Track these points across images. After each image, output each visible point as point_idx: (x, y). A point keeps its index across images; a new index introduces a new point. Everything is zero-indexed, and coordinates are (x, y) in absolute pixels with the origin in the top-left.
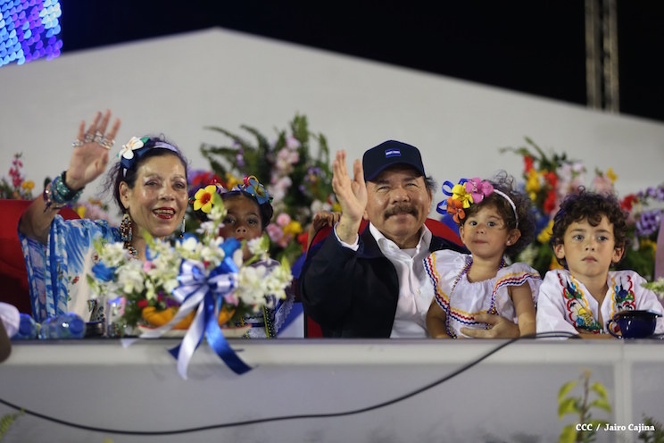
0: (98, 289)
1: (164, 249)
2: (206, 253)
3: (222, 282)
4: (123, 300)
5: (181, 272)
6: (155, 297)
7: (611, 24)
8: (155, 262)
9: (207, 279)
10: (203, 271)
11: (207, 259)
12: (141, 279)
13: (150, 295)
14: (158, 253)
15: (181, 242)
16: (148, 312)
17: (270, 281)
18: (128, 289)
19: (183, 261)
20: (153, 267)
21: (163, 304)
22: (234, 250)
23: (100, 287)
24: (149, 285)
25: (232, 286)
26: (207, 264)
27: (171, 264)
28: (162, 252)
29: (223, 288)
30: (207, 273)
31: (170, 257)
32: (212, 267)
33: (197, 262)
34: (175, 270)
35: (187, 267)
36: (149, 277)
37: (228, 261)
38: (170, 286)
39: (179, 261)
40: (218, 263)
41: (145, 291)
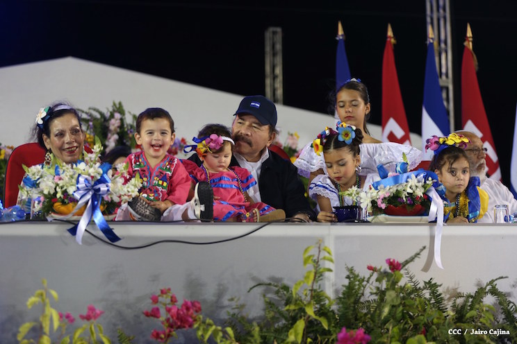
0: (26, 193)
1: (67, 169)
2: (91, 171)
3: (103, 188)
4: (42, 199)
5: (78, 182)
6: (62, 196)
7: (279, 60)
8: (62, 176)
9: (93, 186)
10: (90, 182)
11: (92, 175)
12: (54, 186)
13: (59, 195)
14: (64, 171)
15: (76, 165)
16: (57, 205)
17: (128, 187)
18: (46, 192)
19: (79, 175)
20: (60, 179)
21: (66, 201)
22: (108, 170)
23: (27, 192)
24: (58, 190)
25: (108, 190)
26: (92, 177)
27: (72, 177)
28: (67, 171)
29: (103, 191)
30: (93, 183)
31: (71, 173)
32: (95, 179)
33: (87, 176)
34: (74, 181)
35: (81, 179)
36: (57, 185)
37: (105, 176)
38: (71, 190)
39: (77, 175)
40: (99, 177)
41: (56, 192)
